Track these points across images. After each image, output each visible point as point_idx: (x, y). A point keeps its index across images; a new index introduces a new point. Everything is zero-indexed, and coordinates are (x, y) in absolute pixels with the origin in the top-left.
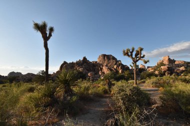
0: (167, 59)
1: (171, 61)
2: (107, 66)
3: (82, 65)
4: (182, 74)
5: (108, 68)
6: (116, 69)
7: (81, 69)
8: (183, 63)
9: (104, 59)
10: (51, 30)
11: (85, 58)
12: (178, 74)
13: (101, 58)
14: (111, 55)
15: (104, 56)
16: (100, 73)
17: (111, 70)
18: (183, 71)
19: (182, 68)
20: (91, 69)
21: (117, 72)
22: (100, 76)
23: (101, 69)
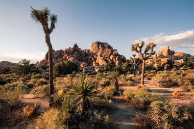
0: (167, 50)
1: (171, 53)
2: (101, 56)
3: (72, 54)
4: (181, 68)
5: (104, 59)
6: (112, 61)
7: (71, 59)
8: (182, 55)
9: (98, 47)
10: (54, 19)
11: (76, 46)
12: (177, 68)
13: (95, 46)
14: (106, 44)
15: (99, 43)
16: (94, 65)
17: (107, 61)
18: (182, 65)
19: (181, 61)
20: (84, 58)
21: (113, 63)
22: (94, 67)
23: (95, 59)
